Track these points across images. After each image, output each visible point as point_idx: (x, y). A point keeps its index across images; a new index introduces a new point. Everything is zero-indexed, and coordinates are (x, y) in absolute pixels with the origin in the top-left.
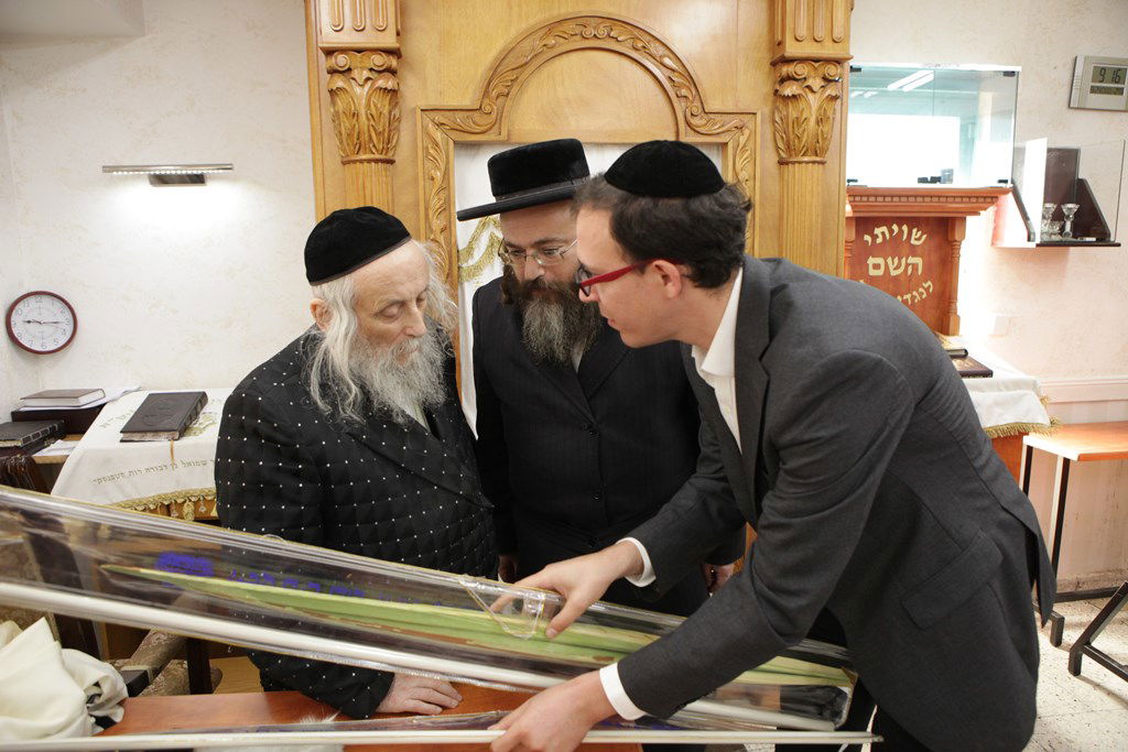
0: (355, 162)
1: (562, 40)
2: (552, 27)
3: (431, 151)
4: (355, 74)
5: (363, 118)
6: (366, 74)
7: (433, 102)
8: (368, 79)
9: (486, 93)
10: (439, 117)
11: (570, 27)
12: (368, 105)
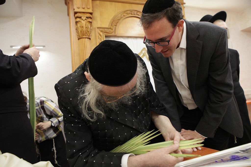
0: (82, 38)
1: (127, 15)
2: (125, 12)
3: (100, 37)
4: (82, 18)
5: (84, 28)
6: (85, 18)
7: (99, 26)
8: (86, 19)
9: (112, 25)
10: (101, 29)
11: (129, 12)
12: (86, 25)
